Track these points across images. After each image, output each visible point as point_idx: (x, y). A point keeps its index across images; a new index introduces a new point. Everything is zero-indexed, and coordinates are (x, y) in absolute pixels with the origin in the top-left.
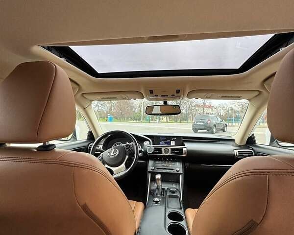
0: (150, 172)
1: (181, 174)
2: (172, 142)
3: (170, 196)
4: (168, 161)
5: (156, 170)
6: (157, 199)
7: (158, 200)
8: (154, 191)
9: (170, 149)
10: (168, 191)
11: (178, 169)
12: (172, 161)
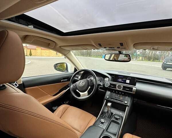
0: (105, 99)
1: (128, 106)
2: (127, 80)
3: (113, 121)
4: (120, 94)
5: (110, 99)
6: (103, 120)
7: (103, 122)
8: (105, 113)
9: (122, 87)
10: (114, 117)
11: (126, 102)
12: (123, 95)
